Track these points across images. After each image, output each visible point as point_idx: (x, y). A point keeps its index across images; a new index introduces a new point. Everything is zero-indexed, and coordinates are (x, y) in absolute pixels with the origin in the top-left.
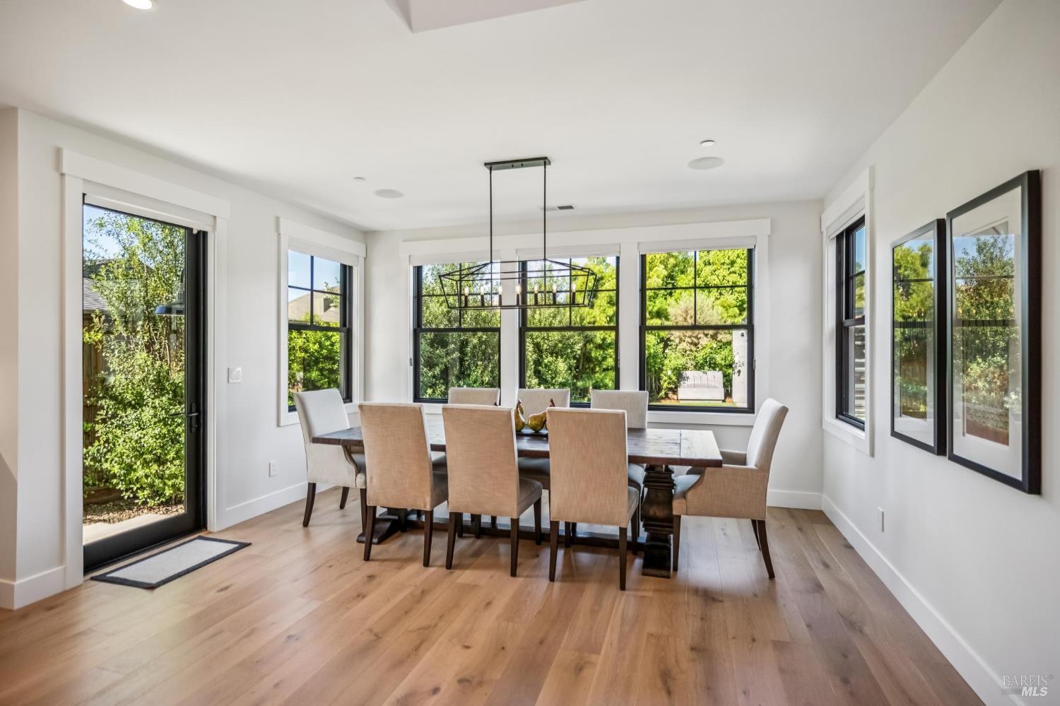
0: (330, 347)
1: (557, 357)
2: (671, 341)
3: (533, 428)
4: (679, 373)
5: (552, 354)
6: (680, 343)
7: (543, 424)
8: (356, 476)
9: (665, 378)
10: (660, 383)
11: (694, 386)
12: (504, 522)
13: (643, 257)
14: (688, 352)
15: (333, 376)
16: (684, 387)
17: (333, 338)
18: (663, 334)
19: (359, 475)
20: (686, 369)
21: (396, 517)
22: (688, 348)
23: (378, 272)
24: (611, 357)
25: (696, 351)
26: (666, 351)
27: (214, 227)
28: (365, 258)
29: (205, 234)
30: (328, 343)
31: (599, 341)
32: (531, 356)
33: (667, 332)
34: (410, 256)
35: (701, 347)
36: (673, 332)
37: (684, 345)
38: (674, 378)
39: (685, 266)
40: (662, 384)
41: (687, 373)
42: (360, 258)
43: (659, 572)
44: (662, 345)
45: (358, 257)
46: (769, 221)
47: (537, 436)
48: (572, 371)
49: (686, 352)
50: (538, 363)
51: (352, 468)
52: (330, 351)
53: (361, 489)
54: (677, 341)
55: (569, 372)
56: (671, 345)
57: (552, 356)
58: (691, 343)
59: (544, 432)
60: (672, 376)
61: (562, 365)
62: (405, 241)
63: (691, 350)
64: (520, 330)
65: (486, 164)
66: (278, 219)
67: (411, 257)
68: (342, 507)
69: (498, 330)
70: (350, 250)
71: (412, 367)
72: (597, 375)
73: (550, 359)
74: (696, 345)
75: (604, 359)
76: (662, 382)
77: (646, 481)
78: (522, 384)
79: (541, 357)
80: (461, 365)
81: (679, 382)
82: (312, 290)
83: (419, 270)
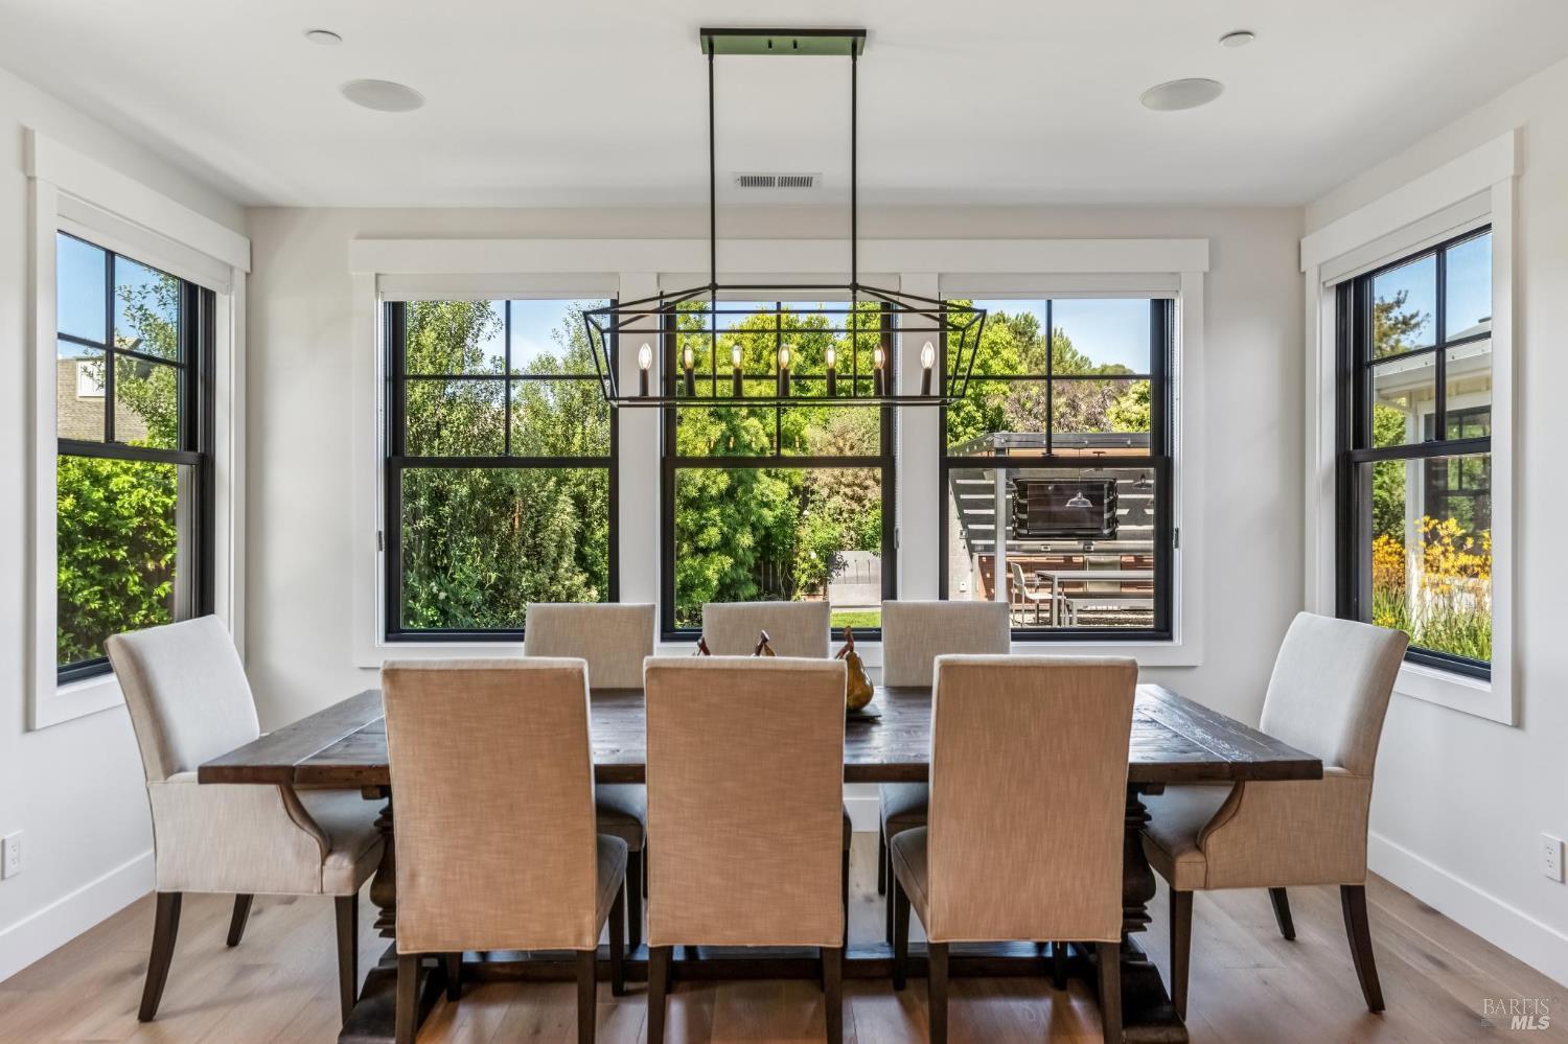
0: (104, 504)
2: (813, 493)
4: (829, 556)
6: (829, 497)
8: (323, 864)
9: (805, 566)
10: (792, 575)
11: (858, 580)
14: (845, 515)
15: (114, 578)
16: (838, 582)
17: (115, 480)
18: (799, 476)
19: (331, 860)
20: (841, 547)
22: (845, 507)
23: (286, 311)
24: (714, 525)
25: (861, 513)
26: (806, 513)
28: (250, 273)
30: (99, 494)
31: (693, 492)
33: (803, 471)
34: (377, 275)
35: (868, 505)
36: (817, 473)
37: (836, 501)
38: (821, 566)
39: (818, 350)
40: (796, 575)
41: (846, 555)
42: (236, 272)
44: (796, 501)
45: (231, 269)
46: (1205, 243)
49: (841, 514)
51: (311, 842)
52: (106, 515)
53: (338, 900)
54: (825, 492)
56: (813, 502)
58: (852, 498)
60: (817, 561)
62: (361, 237)
63: (852, 511)
64: (663, 461)
65: (706, 32)
66: (27, 136)
67: (381, 278)
68: (233, 940)
71: (382, 554)
72: (688, 562)
74: (859, 500)
75: (701, 528)
76: (796, 574)
79: (588, 525)
80: (430, 547)
81: (828, 572)
82: (110, 348)
83: (396, 311)
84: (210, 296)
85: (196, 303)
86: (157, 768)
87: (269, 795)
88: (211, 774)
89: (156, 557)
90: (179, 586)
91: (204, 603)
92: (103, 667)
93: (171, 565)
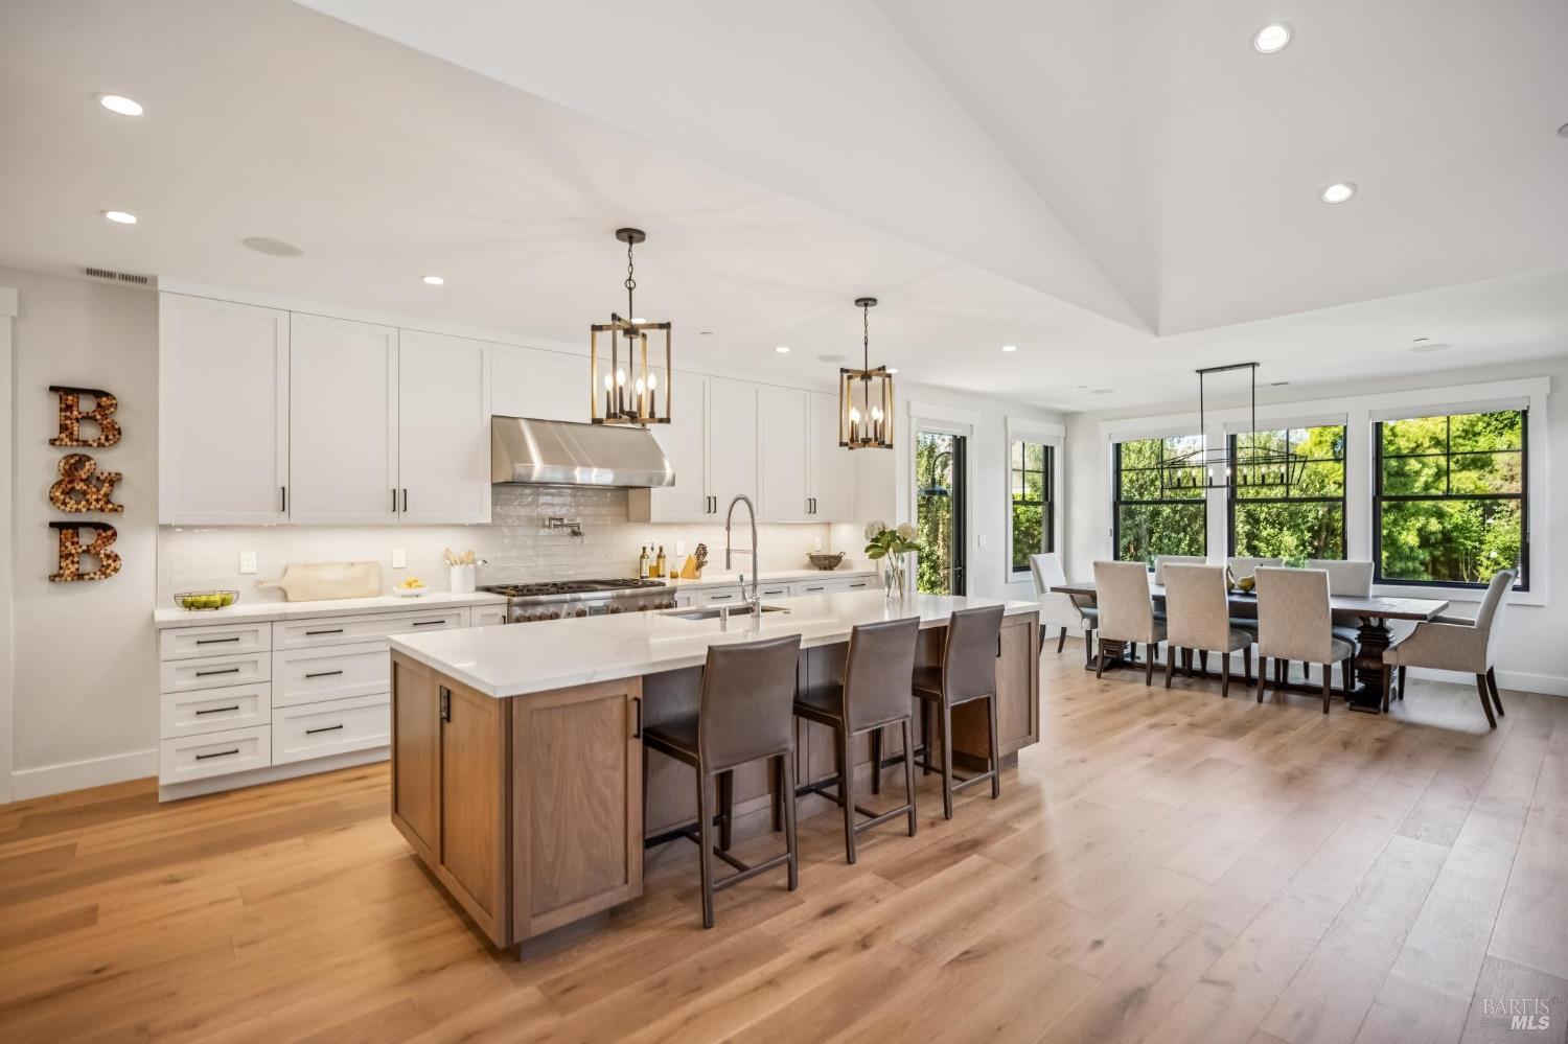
1: (1281, 530)
3: (1242, 588)
5: (1273, 525)
7: (1253, 585)
8: (1082, 620)
12: (1215, 665)
13: (1378, 427)
21: (1115, 656)
23: (1078, 450)
27: (972, 432)
28: (1065, 439)
29: (964, 438)
32: (1241, 528)
34: (1110, 434)
42: (1060, 439)
43: (1366, 709)
47: (1247, 594)
48: (1305, 547)
50: (1251, 536)
53: (1086, 631)
55: (1301, 548)
57: (1274, 527)
59: (1253, 592)
61: (1289, 539)
62: (1104, 420)
64: (1229, 501)
65: (1197, 371)
66: (1006, 418)
67: (1112, 435)
69: (1205, 502)
70: (1050, 433)
71: (1112, 538)
73: (1270, 531)
77: (1360, 638)
78: (1231, 553)
79: (1257, 528)
82: (1024, 471)
83: (1118, 447)
84: (1052, 448)
85: (1048, 452)
86: (1040, 590)
87: (1066, 596)
88: (1053, 589)
89: (1033, 539)
90: (1044, 544)
91: (1051, 549)
92: (1027, 568)
93: (1039, 541)
